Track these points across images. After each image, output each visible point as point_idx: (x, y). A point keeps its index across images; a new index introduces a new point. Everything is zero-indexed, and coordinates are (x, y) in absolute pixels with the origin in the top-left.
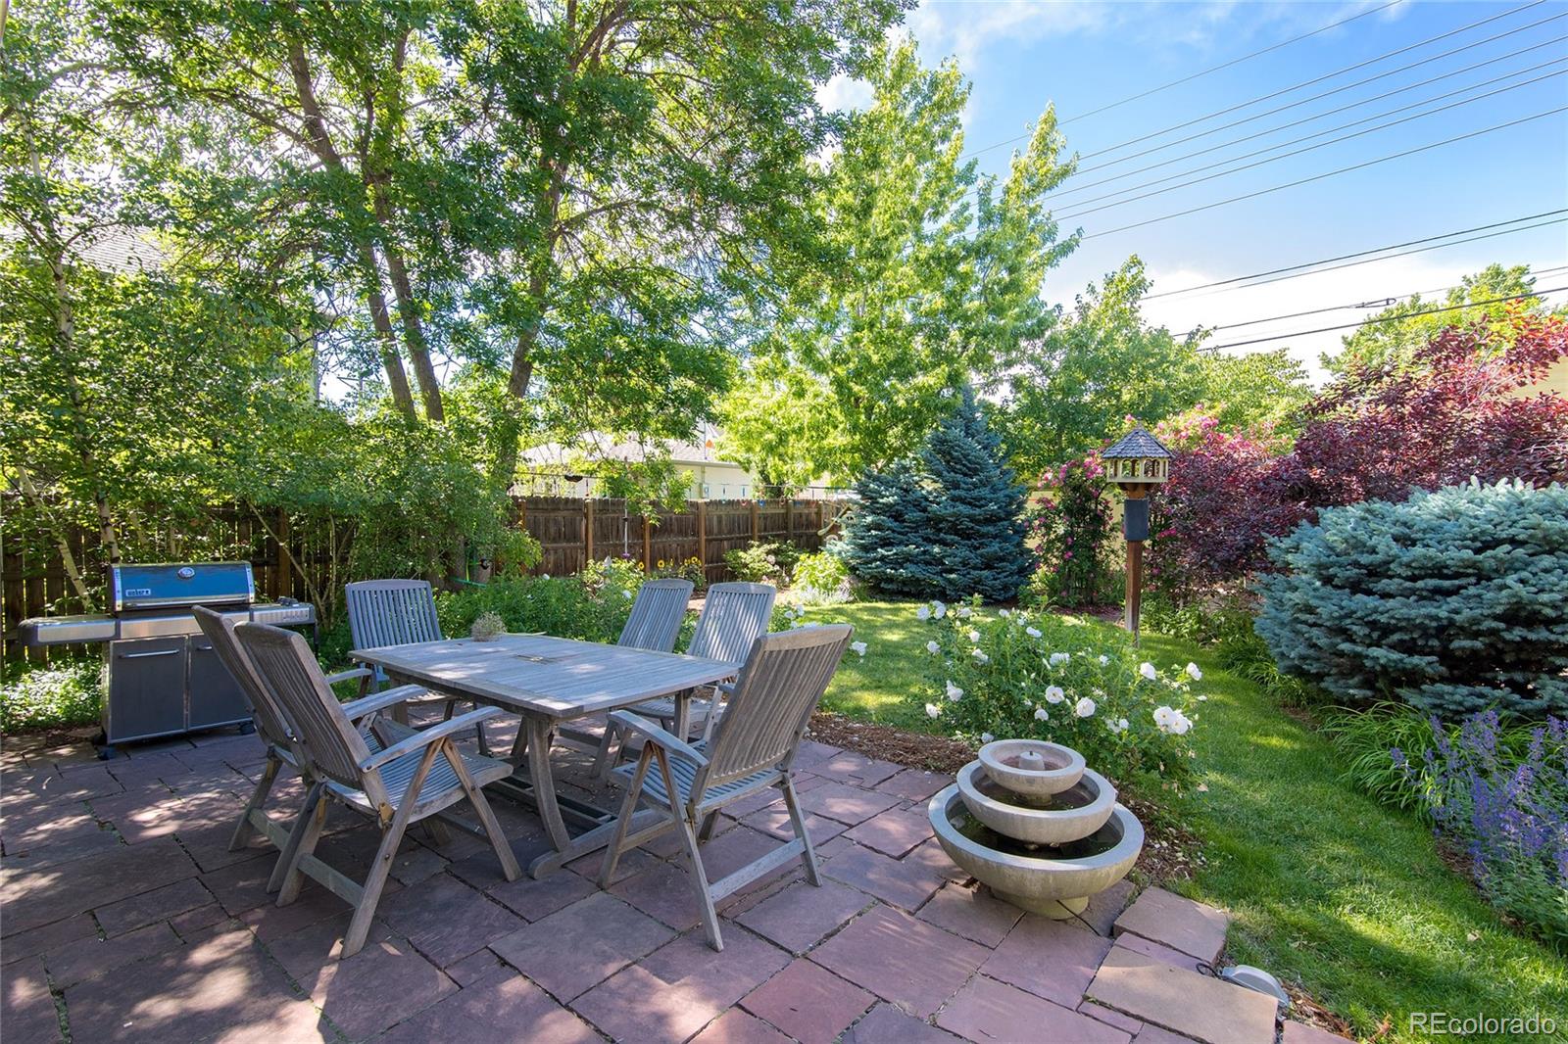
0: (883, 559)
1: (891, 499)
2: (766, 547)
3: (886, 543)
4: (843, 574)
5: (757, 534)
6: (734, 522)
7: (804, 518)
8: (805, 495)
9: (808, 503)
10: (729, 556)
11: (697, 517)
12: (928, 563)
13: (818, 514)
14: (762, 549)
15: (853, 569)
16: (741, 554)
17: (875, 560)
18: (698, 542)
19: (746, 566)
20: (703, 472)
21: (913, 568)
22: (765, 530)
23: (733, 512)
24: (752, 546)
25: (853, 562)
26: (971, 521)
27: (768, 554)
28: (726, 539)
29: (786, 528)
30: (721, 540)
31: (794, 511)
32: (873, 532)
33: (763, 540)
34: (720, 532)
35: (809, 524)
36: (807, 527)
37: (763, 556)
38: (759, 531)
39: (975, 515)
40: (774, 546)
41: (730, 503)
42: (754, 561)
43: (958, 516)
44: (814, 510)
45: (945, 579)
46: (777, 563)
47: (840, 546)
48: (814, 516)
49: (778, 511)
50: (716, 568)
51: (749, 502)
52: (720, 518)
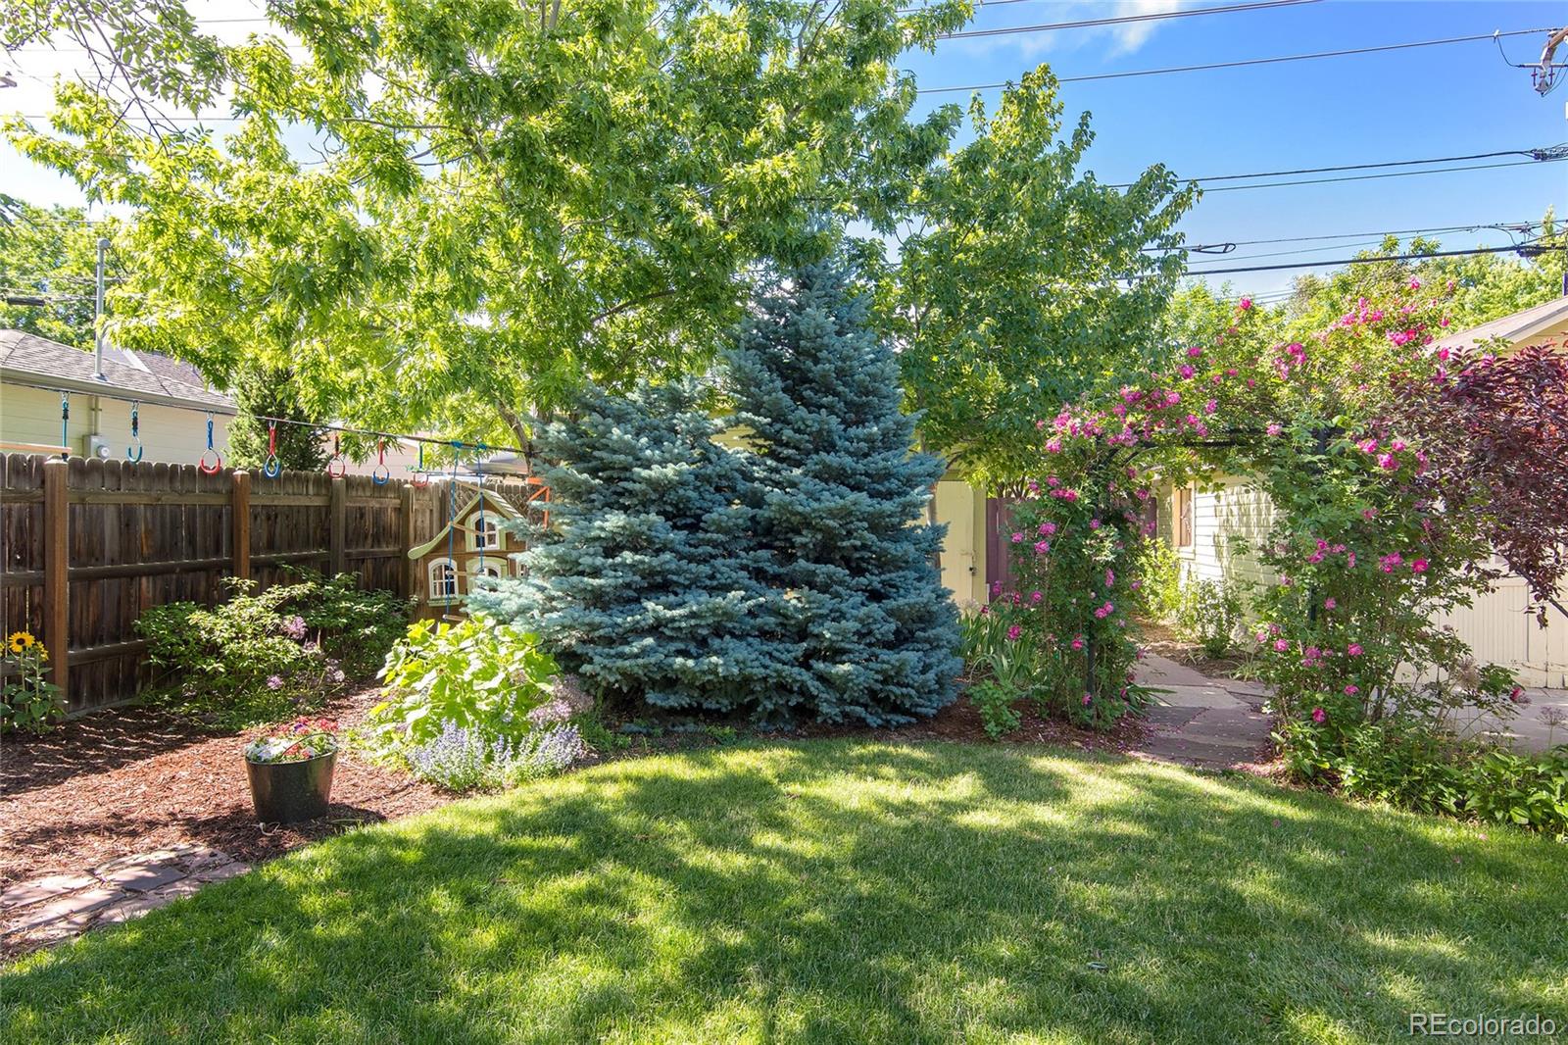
0: (656, 629)
1: (670, 470)
2: (277, 593)
3: (659, 585)
4: (544, 675)
5: (246, 556)
6: (175, 527)
7: (369, 519)
8: (369, 468)
9: (379, 487)
10: (155, 624)
11: (41, 510)
12: (765, 635)
13: (402, 511)
14: (263, 599)
15: (570, 661)
16: (197, 617)
17: (639, 632)
18: (44, 584)
19: (213, 649)
20: (94, 409)
21: (740, 651)
22: (271, 546)
23: (174, 499)
24: (234, 592)
25: (569, 640)
26: (873, 529)
27: (281, 609)
28: (151, 573)
29: (325, 541)
30: (133, 576)
31: (347, 503)
32: (628, 556)
33: (267, 574)
34: (126, 553)
35: (381, 534)
36: (377, 540)
37: (271, 619)
38: (254, 549)
39: (881, 515)
40: (299, 590)
41: (165, 474)
42: (239, 636)
43: (845, 514)
44: (392, 501)
45: (822, 678)
46: (310, 634)
47: (514, 593)
48: (391, 517)
49: (303, 501)
50: (108, 655)
51: (225, 475)
52: (127, 517)
